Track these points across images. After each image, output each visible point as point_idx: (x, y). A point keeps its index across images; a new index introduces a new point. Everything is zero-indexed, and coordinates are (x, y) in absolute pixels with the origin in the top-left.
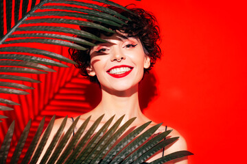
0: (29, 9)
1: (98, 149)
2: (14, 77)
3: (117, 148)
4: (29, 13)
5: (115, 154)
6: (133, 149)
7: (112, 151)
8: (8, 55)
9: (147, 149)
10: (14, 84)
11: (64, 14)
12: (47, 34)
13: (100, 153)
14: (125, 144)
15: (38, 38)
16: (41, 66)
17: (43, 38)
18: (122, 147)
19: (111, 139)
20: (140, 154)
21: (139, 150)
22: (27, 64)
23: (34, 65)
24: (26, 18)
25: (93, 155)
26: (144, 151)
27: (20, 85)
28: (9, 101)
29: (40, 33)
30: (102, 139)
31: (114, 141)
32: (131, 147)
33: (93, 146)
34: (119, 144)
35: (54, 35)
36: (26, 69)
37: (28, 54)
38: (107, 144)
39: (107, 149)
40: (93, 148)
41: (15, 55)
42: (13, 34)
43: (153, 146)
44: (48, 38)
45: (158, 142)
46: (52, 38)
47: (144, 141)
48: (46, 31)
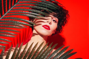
0: (17, 1)
1: (42, 57)
2: (9, 30)
3: (50, 57)
4: (17, 3)
7: (48, 58)
8: (7, 20)
9: (64, 57)
10: (9, 33)
11: (31, 4)
12: (24, 12)
15: (20, 13)
16: (21, 25)
17: (22, 13)
18: (52, 56)
19: (47, 53)
22: (15, 24)
23: (18, 24)
24: (15, 5)
26: (62, 58)
27: (12, 33)
28: (7, 40)
29: (21, 11)
30: (44, 53)
31: (49, 54)
32: (56, 56)
35: (27, 12)
36: (14, 26)
37: (15, 20)
38: (46, 55)
39: (46, 57)
40: (40, 57)
41: (10, 20)
42: (9, 12)
44: (24, 13)
46: (26, 14)
48: (23, 11)
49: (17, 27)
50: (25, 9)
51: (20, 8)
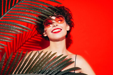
0: (13, 5)
1: (40, 65)
2: (5, 34)
3: (48, 65)
4: (13, 7)
5: (47, 67)
6: (55, 66)
7: (46, 66)
8: (3, 25)
9: (61, 66)
10: (5, 37)
11: (28, 8)
12: (20, 17)
13: (41, 67)
14: (52, 63)
15: (16, 18)
16: (17, 31)
17: (18, 18)
18: (50, 64)
19: (46, 61)
20: (58, 68)
21: (57, 66)
22: (12, 29)
23: (14, 30)
24: (11, 9)
25: (38, 68)
26: (60, 67)
27: (8, 38)
28: (3, 44)
29: (17, 16)
30: (42, 61)
31: (47, 62)
32: (54, 65)
33: (38, 64)
35: (23, 17)
36: (10, 31)
37: (11, 25)
38: (44, 63)
39: (44, 65)
40: (38, 65)
41: (6, 25)
42: (6, 15)
43: (63, 64)
44: (20, 18)
45: (66, 63)
46: (22, 19)
47: (60, 62)
49: (13, 32)
50: (22, 13)
51: (17, 13)
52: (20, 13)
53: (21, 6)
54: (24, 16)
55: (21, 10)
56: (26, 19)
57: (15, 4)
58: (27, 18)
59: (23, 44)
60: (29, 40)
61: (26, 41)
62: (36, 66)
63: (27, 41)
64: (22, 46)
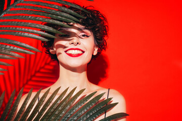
0: (5, 8)
1: (56, 113)
3: (71, 112)
4: (5, 11)
5: (69, 116)
6: (83, 112)
7: (67, 114)
9: (94, 112)
11: (32, 13)
12: (18, 28)
13: (58, 115)
14: (77, 109)
15: (11, 31)
17: (15, 31)
18: (74, 111)
19: (66, 105)
20: (88, 116)
21: (87, 113)
22: (3, 51)
23: (7, 52)
24: (3, 15)
25: (53, 118)
26: (91, 114)
29: (13, 27)
31: (69, 106)
32: (81, 111)
33: (52, 110)
34: (72, 108)
35: (23, 29)
37: (3, 44)
38: (63, 109)
39: (63, 112)
40: (52, 112)
43: (98, 109)
44: (19, 31)
45: (102, 107)
46: (22, 32)
48: (17, 26)
49: (6, 56)
50: (21, 22)
51: (12, 22)
52: (18, 22)
53: (20, 10)
54: (26, 27)
55: (19, 16)
56: (29, 32)
57: (9, 5)
58: (30, 30)
59: (32, 76)
60: (42, 70)
61: (36, 72)
62: (49, 114)
63: (39, 72)
64: (30, 80)
